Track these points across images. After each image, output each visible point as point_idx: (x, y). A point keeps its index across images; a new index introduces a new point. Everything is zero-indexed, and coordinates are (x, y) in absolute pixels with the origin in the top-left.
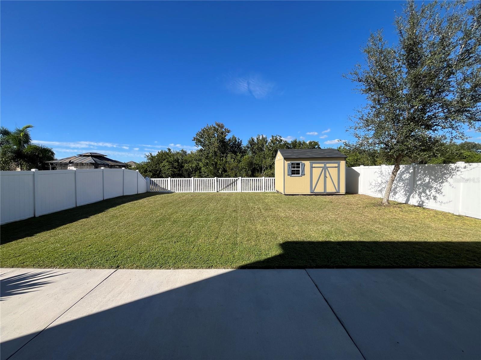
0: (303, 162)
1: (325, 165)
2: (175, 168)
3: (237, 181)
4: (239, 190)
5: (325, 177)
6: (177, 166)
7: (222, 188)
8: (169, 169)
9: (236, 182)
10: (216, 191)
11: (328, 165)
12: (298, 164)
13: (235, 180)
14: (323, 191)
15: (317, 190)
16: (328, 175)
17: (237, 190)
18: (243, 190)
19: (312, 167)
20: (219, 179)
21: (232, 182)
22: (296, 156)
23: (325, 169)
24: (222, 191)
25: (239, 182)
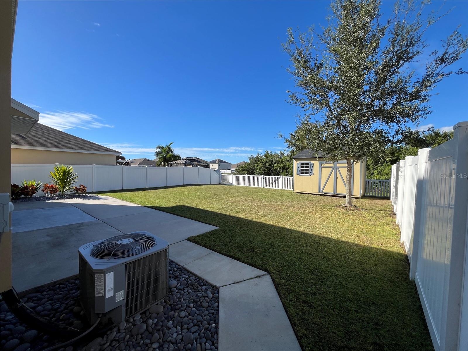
0: (312, 162)
1: (336, 166)
2: (266, 168)
3: (280, 179)
4: (281, 188)
5: (336, 177)
6: (268, 166)
7: (267, 184)
8: (261, 168)
9: (278, 180)
10: (262, 187)
11: (338, 165)
12: (307, 164)
13: (278, 178)
14: (332, 192)
15: (326, 191)
16: (338, 175)
17: (279, 187)
18: (284, 188)
19: (321, 167)
20: (265, 176)
21: (275, 180)
22: (305, 157)
23: (335, 169)
24: (267, 187)
25: (281, 180)
